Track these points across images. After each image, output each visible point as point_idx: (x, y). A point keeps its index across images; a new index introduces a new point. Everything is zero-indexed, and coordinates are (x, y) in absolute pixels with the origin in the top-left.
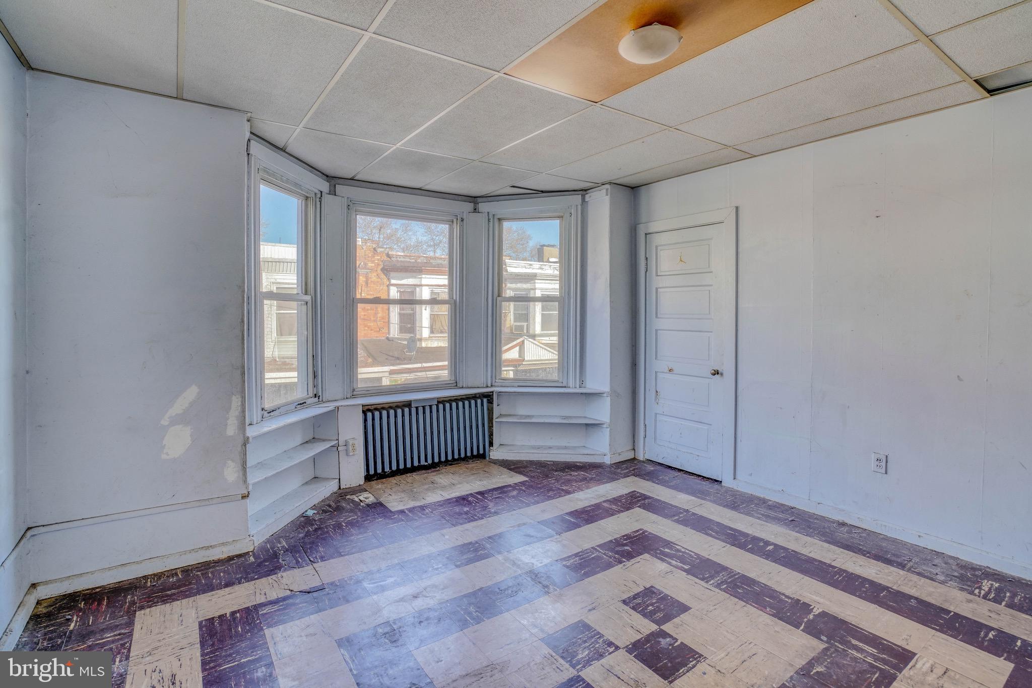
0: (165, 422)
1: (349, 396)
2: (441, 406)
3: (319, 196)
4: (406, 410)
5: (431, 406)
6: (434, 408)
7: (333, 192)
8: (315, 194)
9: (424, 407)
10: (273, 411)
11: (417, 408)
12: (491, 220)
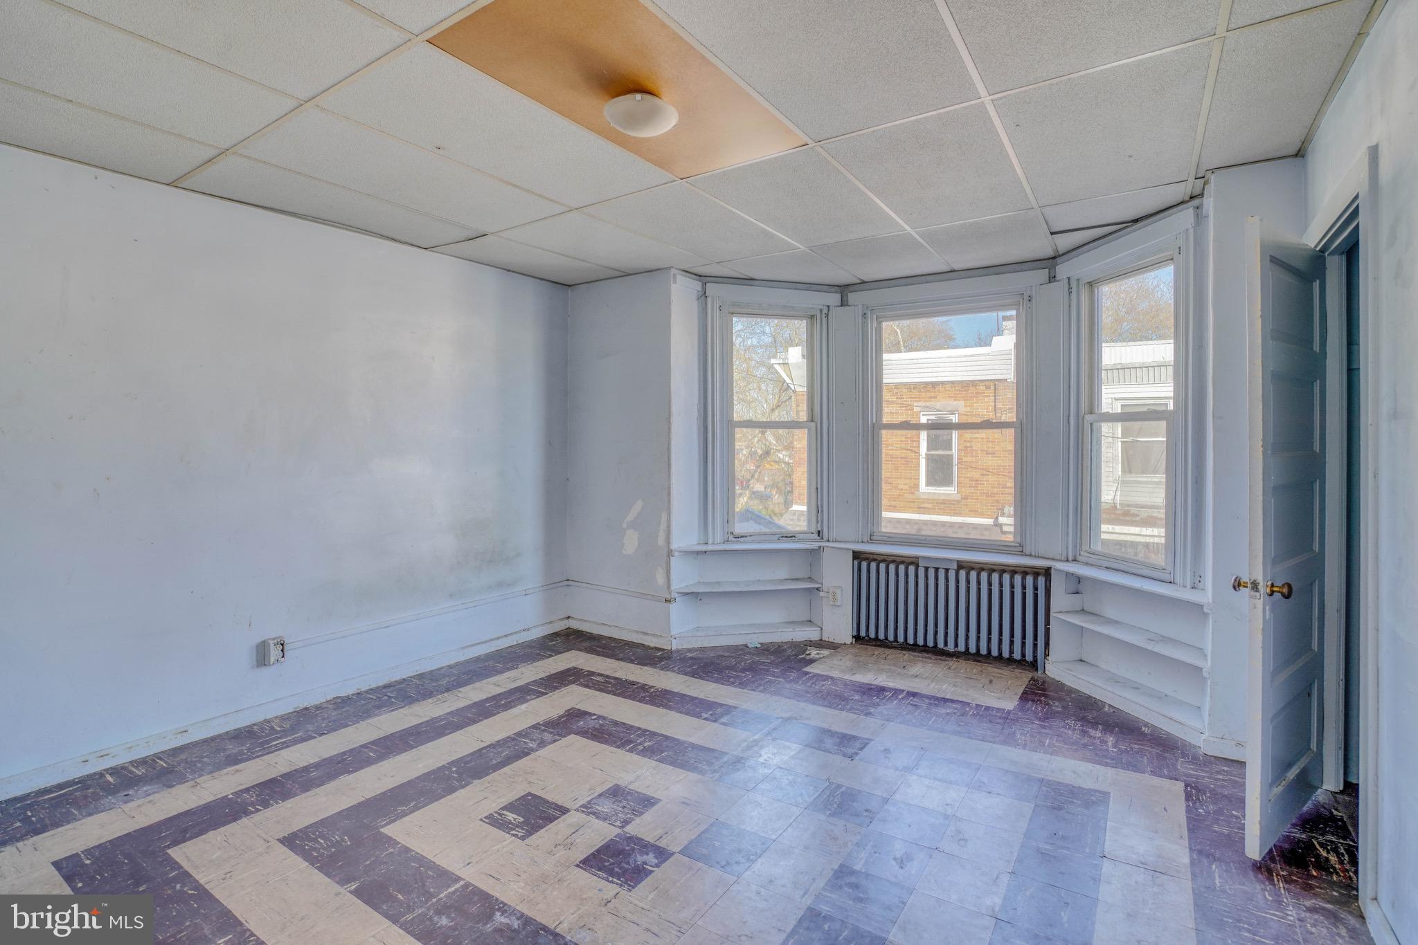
0: (625, 526)
1: (865, 540)
2: (963, 573)
3: (825, 311)
4: (912, 569)
5: (947, 570)
6: (952, 575)
7: (844, 303)
8: (821, 310)
9: (937, 570)
10: (742, 537)
11: (927, 569)
12: (1074, 290)
